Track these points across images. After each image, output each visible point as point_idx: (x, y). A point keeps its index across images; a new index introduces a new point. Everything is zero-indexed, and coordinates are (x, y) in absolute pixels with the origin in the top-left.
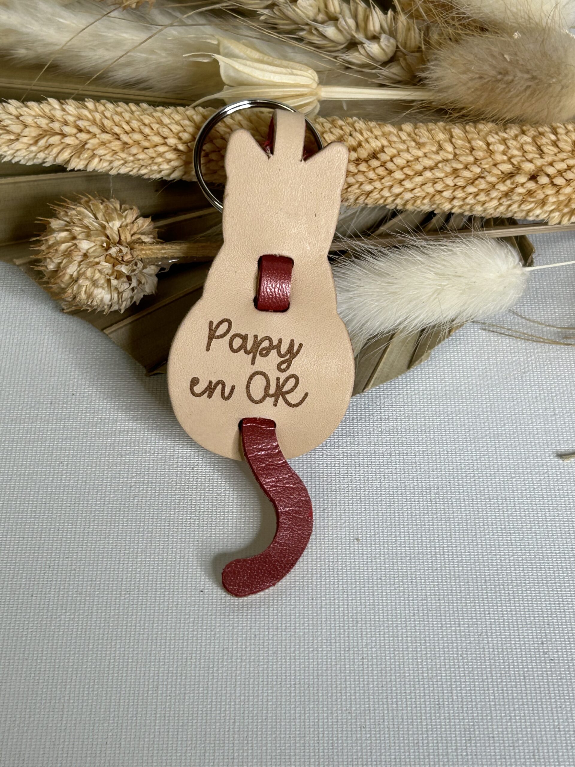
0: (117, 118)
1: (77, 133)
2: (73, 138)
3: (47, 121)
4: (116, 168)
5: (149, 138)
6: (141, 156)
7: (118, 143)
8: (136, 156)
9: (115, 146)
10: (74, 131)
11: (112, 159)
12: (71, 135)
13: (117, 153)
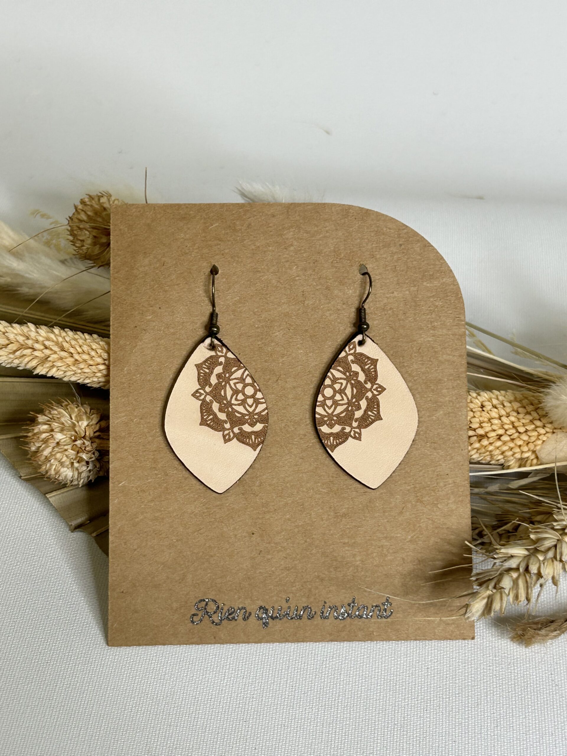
0: (73, 342)
1: (44, 349)
2: (41, 352)
3: (24, 339)
4: (68, 376)
5: (94, 358)
6: (87, 370)
7: (72, 360)
8: (82, 370)
9: (69, 361)
10: (42, 347)
11: (66, 370)
12: (39, 350)
13: (70, 366)
